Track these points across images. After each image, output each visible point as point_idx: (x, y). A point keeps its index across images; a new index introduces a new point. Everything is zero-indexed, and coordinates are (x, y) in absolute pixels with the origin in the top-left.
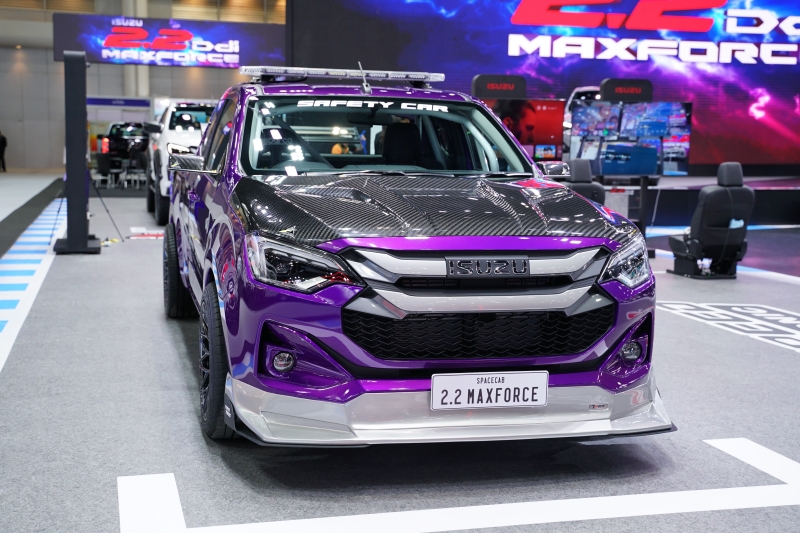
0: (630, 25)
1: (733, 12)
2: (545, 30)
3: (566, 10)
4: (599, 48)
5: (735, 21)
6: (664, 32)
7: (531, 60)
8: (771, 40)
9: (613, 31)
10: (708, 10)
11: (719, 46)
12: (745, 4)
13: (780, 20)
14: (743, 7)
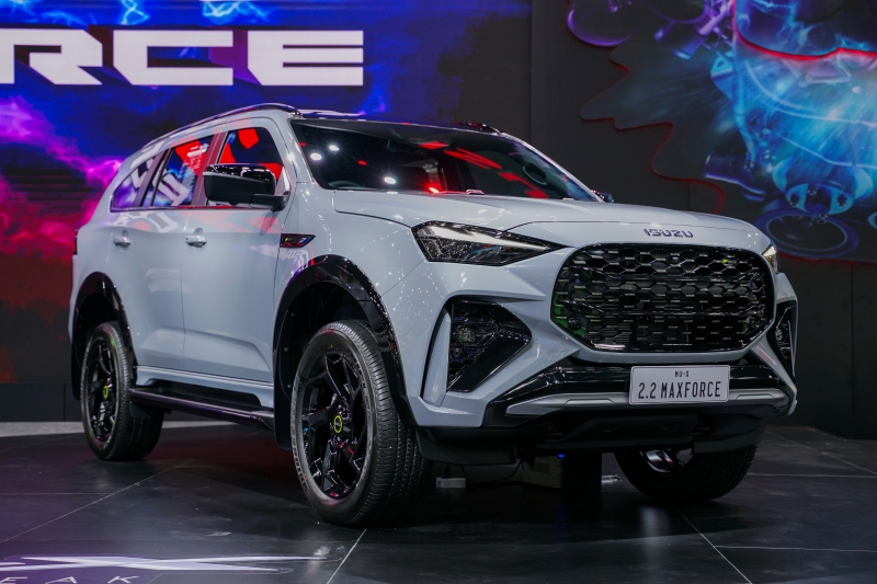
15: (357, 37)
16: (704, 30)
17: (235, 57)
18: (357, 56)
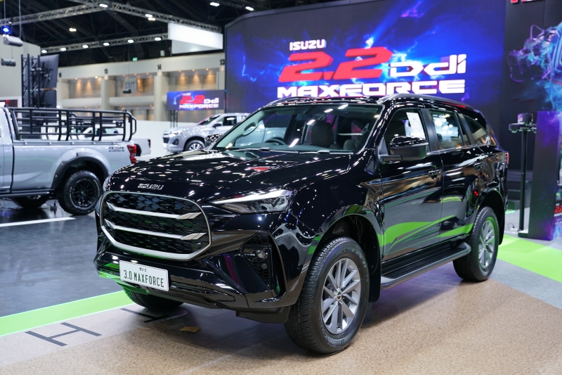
0: (336, 77)
1: (395, 64)
2: (294, 84)
3: (304, 72)
4: (320, 91)
5: (395, 69)
6: (354, 80)
8: (419, 79)
9: (327, 81)
10: (379, 64)
11: (386, 85)
12: (401, 58)
13: (425, 66)
14: (399, 60)
15: (463, 81)
16: (543, 77)
17: (437, 87)
18: (463, 86)
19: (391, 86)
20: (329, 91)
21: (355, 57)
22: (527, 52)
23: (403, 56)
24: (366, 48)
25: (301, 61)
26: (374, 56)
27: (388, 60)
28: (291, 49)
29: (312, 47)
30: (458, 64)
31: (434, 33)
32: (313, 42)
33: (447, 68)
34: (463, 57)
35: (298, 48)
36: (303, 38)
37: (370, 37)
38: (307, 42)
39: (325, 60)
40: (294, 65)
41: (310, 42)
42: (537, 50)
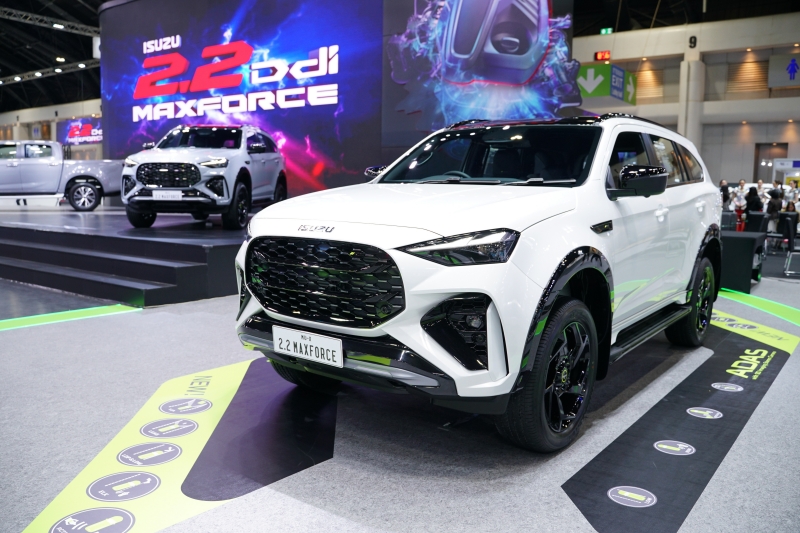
0: (192, 89)
1: (256, 65)
2: (149, 101)
3: (160, 84)
4: (177, 109)
6: (212, 91)
7: (144, 124)
8: (284, 86)
9: (184, 95)
10: (238, 67)
11: (247, 97)
12: (263, 57)
13: (290, 66)
14: (261, 60)
15: (335, 86)
16: (432, 76)
17: (304, 97)
18: (336, 93)
19: (253, 97)
20: (186, 109)
21: (212, 58)
22: (411, 37)
23: (265, 52)
24: (226, 43)
25: (156, 68)
26: (232, 55)
27: (248, 60)
28: (145, 51)
29: (166, 47)
30: (329, 60)
31: (300, 15)
32: (168, 40)
33: (316, 68)
34: (334, 49)
35: (151, 50)
36: (157, 36)
37: (228, 27)
38: (161, 41)
39: (180, 64)
40: (149, 74)
41: (165, 39)
42: (423, 33)
